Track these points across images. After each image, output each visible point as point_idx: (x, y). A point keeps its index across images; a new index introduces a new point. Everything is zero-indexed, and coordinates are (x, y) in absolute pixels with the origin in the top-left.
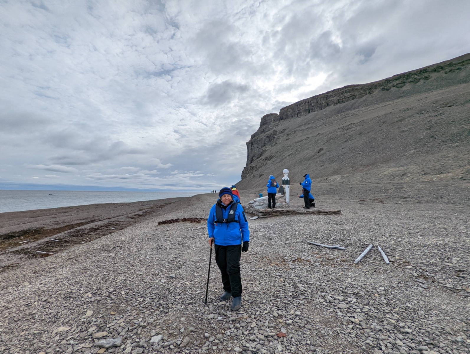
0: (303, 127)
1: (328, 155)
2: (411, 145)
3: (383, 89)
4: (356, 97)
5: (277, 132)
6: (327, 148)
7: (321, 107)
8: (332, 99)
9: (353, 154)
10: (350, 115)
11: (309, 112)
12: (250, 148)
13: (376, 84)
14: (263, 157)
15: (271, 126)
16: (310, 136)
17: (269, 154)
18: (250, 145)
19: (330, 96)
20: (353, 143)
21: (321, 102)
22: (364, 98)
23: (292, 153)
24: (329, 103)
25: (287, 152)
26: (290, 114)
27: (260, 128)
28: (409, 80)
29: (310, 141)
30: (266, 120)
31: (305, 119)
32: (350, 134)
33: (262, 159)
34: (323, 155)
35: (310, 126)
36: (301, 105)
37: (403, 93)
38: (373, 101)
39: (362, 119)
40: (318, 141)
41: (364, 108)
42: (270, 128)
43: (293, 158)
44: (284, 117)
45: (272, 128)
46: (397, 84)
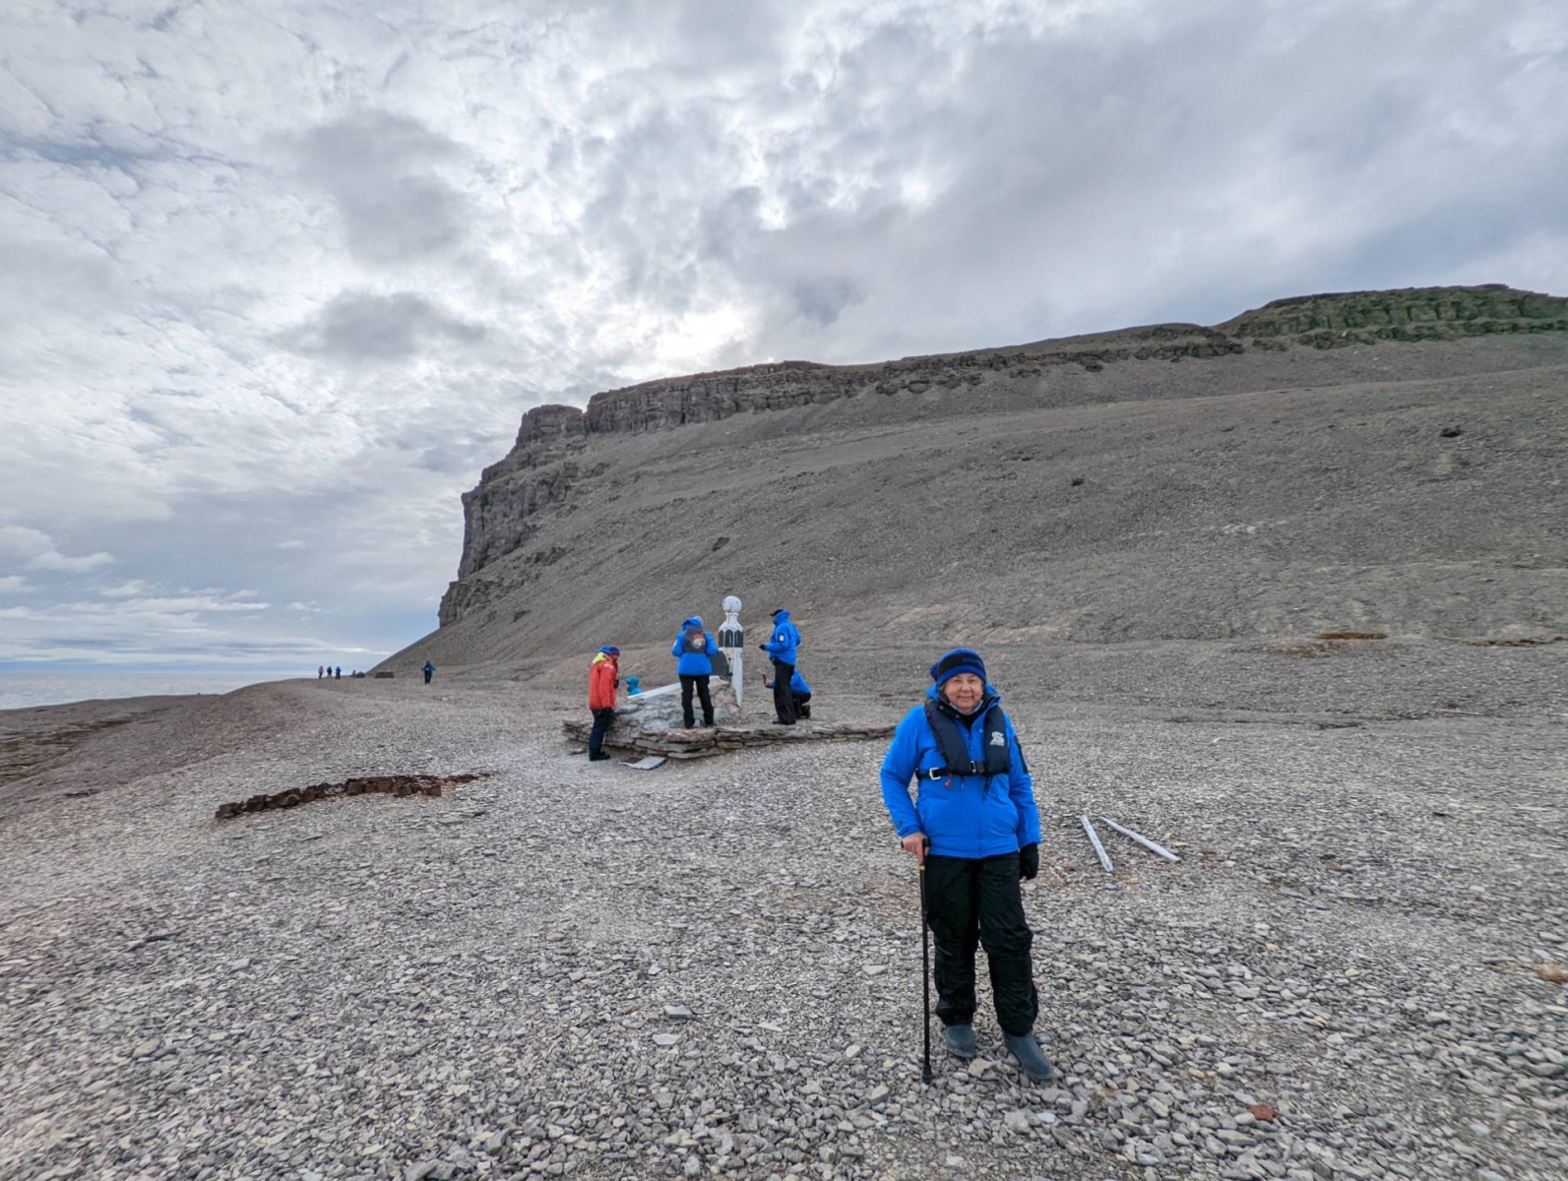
0: (664, 466)
1: (743, 559)
2: (951, 547)
3: (880, 390)
4: (815, 399)
5: (577, 469)
6: (739, 539)
7: (719, 412)
8: (751, 392)
9: (812, 562)
10: (801, 447)
11: (683, 421)
12: (477, 514)
13: (861, 372)
14: (528, 550)
15: (557, 448)
16: (687, 495)
17: (550, 540)
18: (478, 503)
19: (746, 382)
20: (811, 530)
21: (718, 396)
22: (834, 405)
23: (632, 545)
24: (742, 403)
25: (612, 540)
26: (623, 419)
27: (515, 449)
28: (937, 378)
29: (687, 512)
30: (540, 424)
31: (670, 441)
32: (804, 502)
33: (524, 558)
34: (728, 557)
35: (684, 463)
36: (660, 395)
37: (925, 408)
38: (856, 419)
39: (833, 464)
40: (711, 512)
41: (833, 433)
42: (554, 452)
43: (635, 562)
44: (602, 423)
45: (559, 454)
46: (912, 383)
